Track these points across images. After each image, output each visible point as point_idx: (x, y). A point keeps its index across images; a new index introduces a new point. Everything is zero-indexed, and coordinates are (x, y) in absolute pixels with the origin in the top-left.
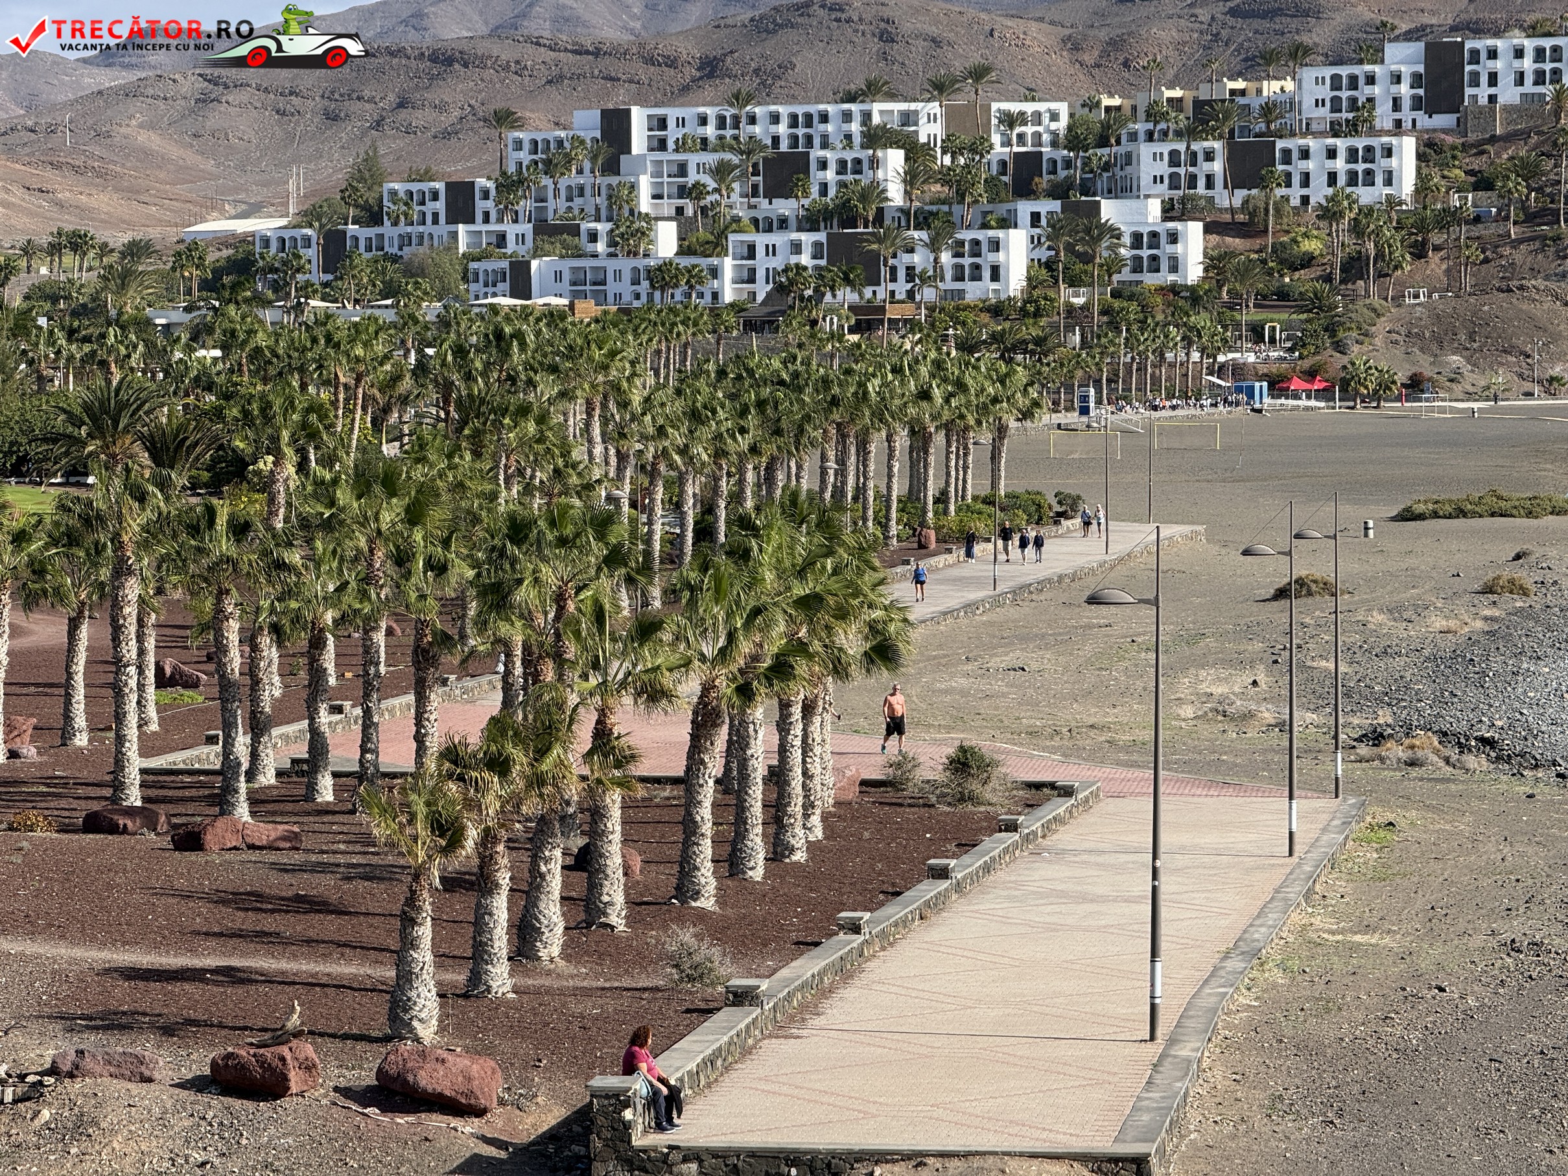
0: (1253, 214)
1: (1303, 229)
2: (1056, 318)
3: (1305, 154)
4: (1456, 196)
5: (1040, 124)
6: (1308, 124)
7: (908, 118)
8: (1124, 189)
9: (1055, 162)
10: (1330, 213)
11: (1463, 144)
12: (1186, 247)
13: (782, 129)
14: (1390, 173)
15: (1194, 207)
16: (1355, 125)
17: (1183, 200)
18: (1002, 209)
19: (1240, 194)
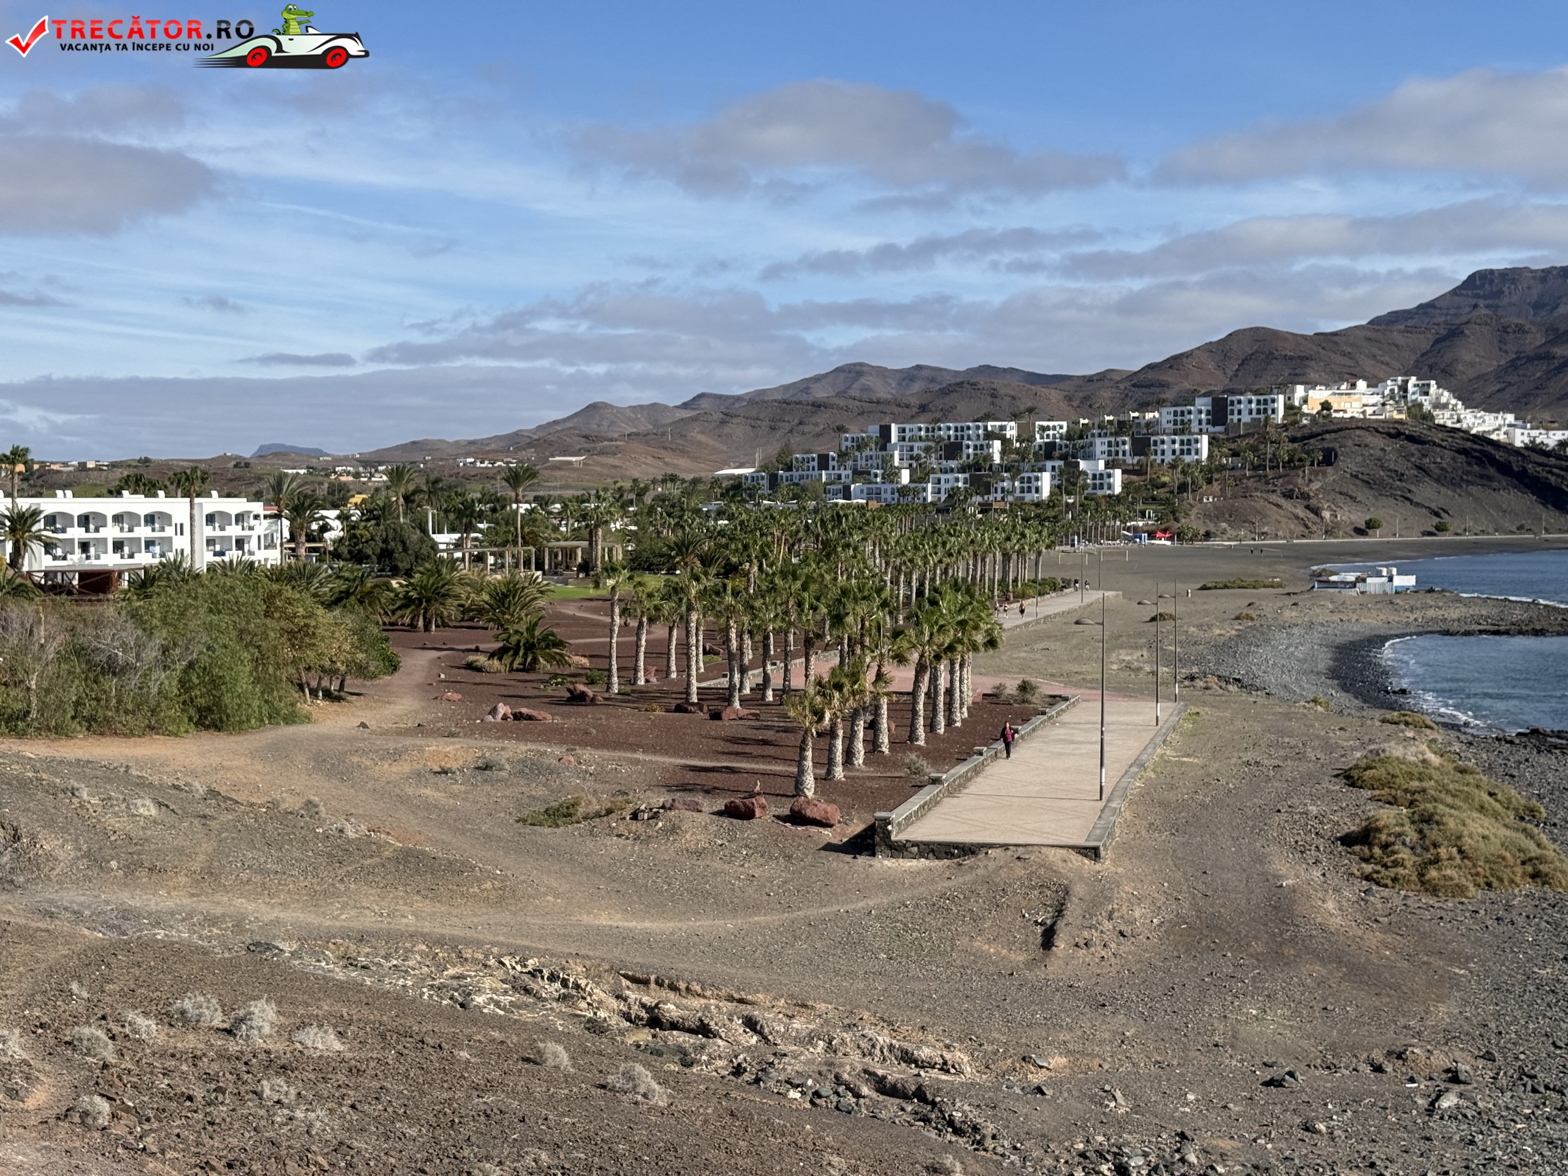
0: (1141, 466)
1: (1162, 472)
2: (1062, 508)
3: (1163, 442)
4: (1224, 459)
5: (1055, 431)
6: (1164, 430)
7: (1003, 428)
8: (1089, 456)
9: (1061, 446)
10: (1173, 466)
11: (1227, 438)
12: (1114, 480)
13: (952, 433)
14: (1198, 450)
15: (1118, 464)
16: (1183, 431)
17: (1113, 461)
18: (1040, 464)
19: (1136, 458)
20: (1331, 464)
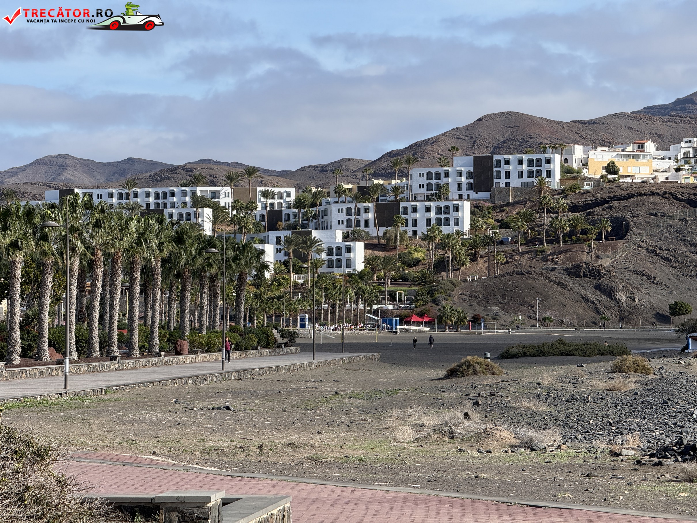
0: (388, 240)
1: (414, 247)
2: (289, 289)
3: (415, 210)
4: (491, 231)
5: (281, 199)
6: (415, 197)
7: (215, 194)
8: (324, 227)
9: (289, 215)
10: (428, 238)
11: (493, 207)
12: (355, 255)
13: (151, 200)
14: (458, 219)
15: (359, 236)
16: (439, 196)
17: (353, 232)
18: (262, 236)
19: (382, 230)
20: (621, 238)
